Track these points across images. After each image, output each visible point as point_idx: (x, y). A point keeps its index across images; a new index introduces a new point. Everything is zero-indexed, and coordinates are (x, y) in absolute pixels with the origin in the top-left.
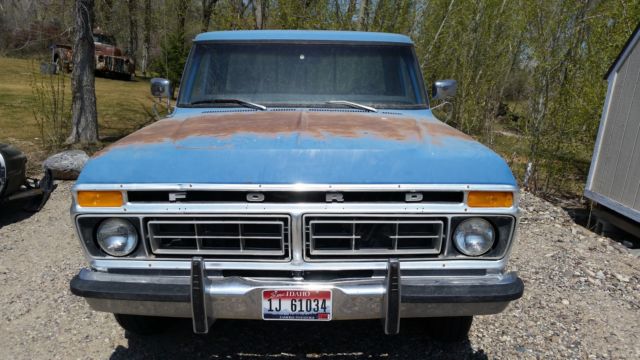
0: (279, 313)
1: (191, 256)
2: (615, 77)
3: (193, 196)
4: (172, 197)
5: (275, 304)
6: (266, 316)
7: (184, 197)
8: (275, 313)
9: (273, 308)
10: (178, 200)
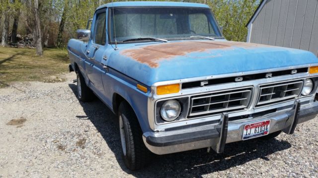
0: (250, 135)
1: (222, 112)
2: (251, 26)
3: (212, 82)
4: (202, 84)
5: (249, 131)
6: (245, 138)
7: (207, 83)
8: (248, 136)
9: (248, 134)
10: (205, 85)
